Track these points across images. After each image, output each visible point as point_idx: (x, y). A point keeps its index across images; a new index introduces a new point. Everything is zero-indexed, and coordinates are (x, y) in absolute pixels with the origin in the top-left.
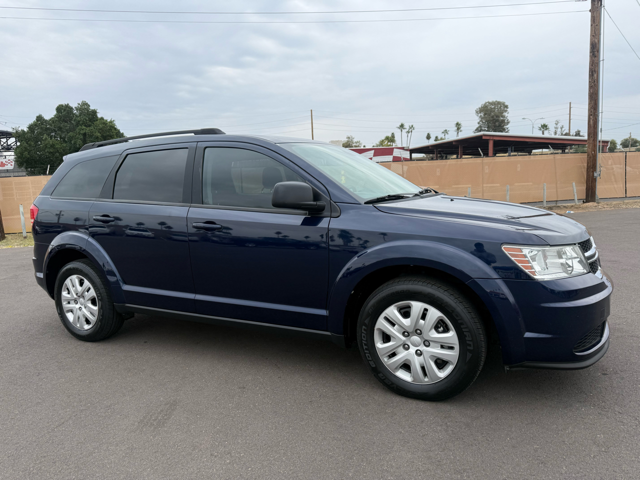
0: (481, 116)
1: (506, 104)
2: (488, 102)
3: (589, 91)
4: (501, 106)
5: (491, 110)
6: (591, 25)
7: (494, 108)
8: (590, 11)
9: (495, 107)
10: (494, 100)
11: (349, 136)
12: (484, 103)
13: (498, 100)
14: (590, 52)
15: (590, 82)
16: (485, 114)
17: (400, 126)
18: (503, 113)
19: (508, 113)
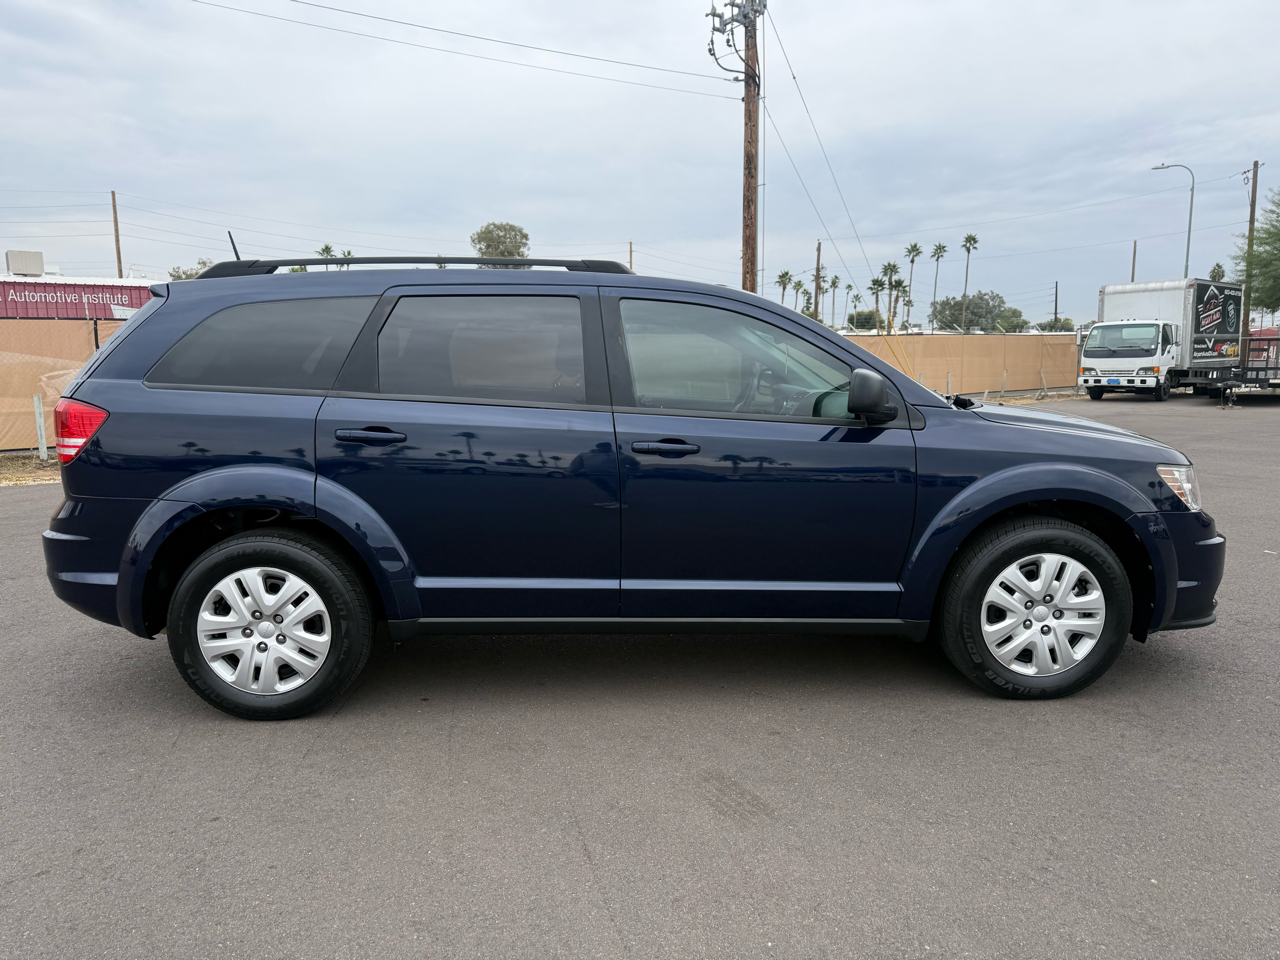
0: (480, 249)
1: (525, 231)
2: (493, 224)
3: (744, 232)
4: (516, 235)
5: (499, 241)
6: (746, 124)
7: (505, 237)
8: (743, 99)
9: (506, 235)
10: (504, 223)
11: (205, 259)
12: (485, 225)
13: (511, 223)
14: (745, 169)
15: (744, 217)
16: (488, 247)
17: (323, 250)
18: (520, 247)
19: (529, 249)
